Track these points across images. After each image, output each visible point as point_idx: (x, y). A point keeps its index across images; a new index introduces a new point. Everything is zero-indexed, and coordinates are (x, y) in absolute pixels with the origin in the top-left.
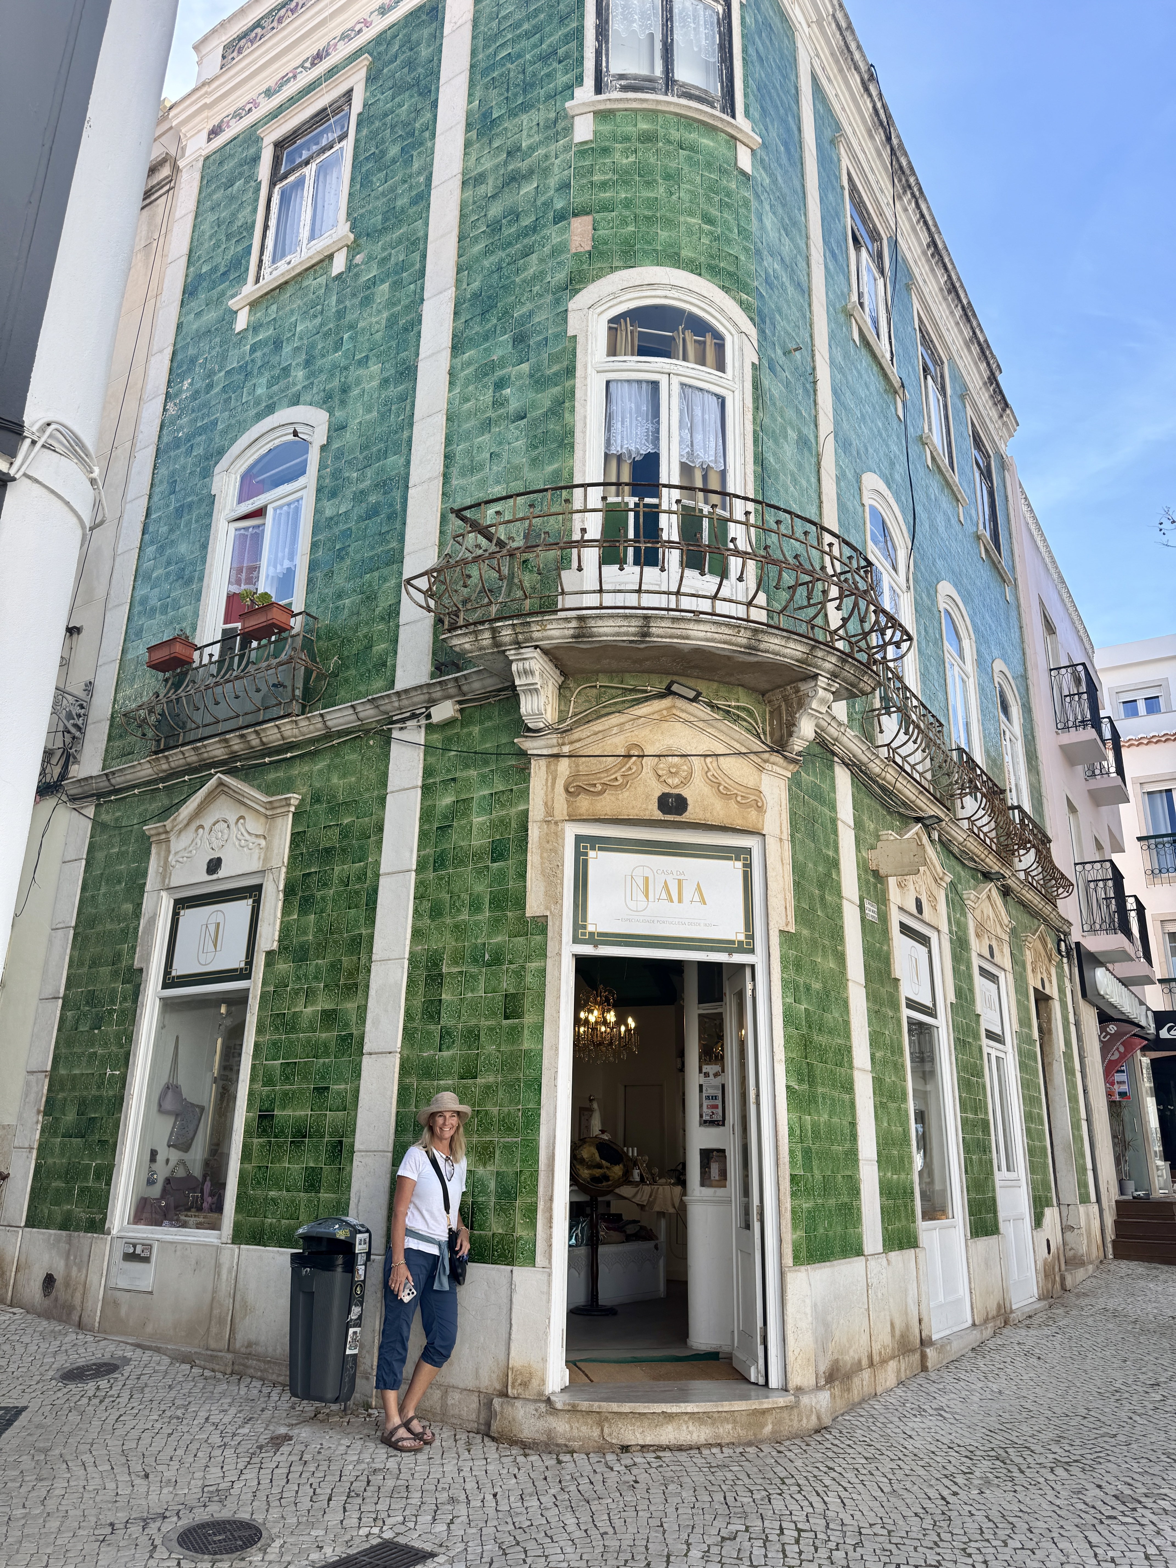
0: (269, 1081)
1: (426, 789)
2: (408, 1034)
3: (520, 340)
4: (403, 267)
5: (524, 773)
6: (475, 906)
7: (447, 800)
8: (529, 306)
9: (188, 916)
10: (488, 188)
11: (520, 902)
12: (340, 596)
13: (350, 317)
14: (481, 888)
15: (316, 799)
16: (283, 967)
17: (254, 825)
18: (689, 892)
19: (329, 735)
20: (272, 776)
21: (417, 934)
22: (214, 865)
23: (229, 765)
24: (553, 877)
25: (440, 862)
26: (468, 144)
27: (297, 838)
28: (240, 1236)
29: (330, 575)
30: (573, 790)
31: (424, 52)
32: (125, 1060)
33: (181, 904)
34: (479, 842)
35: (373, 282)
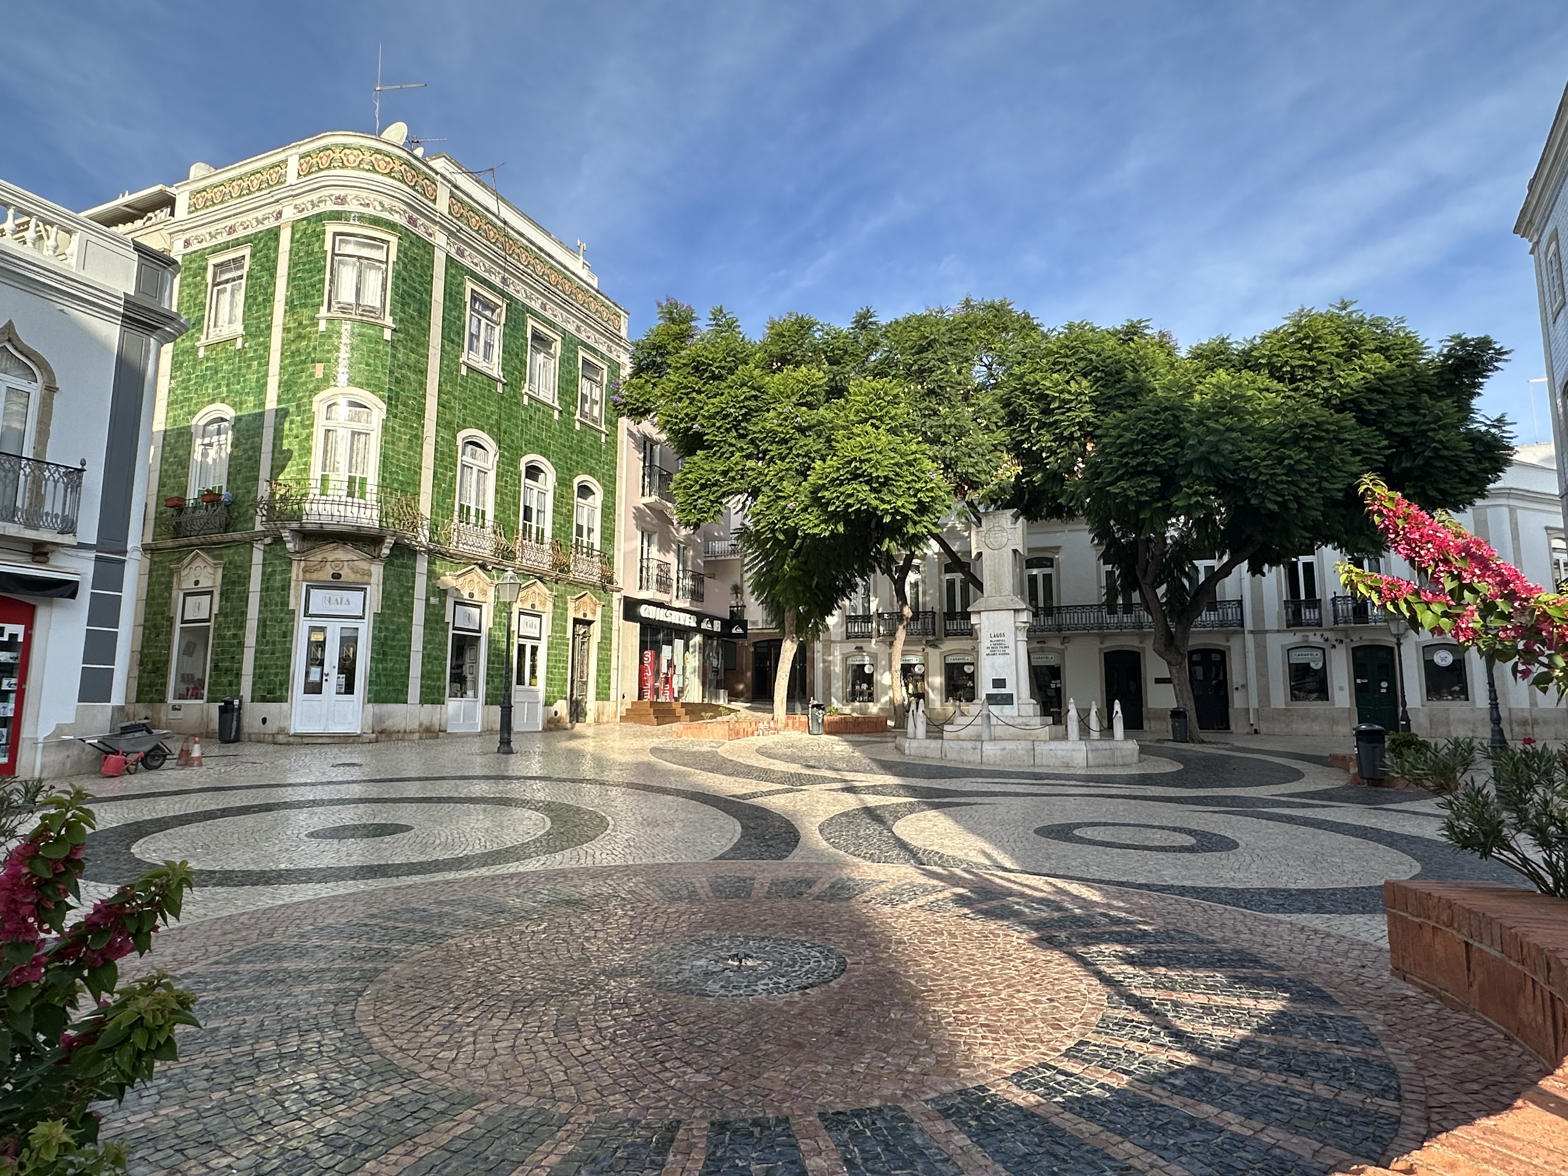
0: (217, 655)
1: (264, 565)
2: (257, 641)
3: (298, 406)
4: (261, 357)
5: (291, 563)
6: (276, 605)
7: (270, 570)
8: (301, 394)
9: (188, 599)
10: (291, 336)
11: (288, 605)
12: (238, 488)
13: (244, 371)
14: (278, 600)
15: (230, 563)
16: (220, 619)
17: (210, 570)
18: (344, 601)
19: (234, 541)
20: (216, 552)
21: (260, 612)
22: (197, 583)
23: (200, 546)
24: (297, 597)
25: (267, 589)
26: (286, 312)
27: (224, 576)
28: (209, 701)
29: (235, 479)
30: (305, 571)
31: (273, 255)
32: (169, 648)
33: (186, 595)
34: (278, 584)
35: (252, 359)
